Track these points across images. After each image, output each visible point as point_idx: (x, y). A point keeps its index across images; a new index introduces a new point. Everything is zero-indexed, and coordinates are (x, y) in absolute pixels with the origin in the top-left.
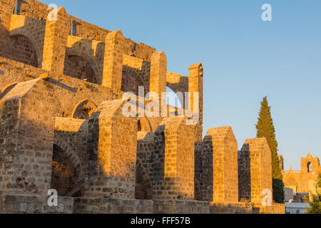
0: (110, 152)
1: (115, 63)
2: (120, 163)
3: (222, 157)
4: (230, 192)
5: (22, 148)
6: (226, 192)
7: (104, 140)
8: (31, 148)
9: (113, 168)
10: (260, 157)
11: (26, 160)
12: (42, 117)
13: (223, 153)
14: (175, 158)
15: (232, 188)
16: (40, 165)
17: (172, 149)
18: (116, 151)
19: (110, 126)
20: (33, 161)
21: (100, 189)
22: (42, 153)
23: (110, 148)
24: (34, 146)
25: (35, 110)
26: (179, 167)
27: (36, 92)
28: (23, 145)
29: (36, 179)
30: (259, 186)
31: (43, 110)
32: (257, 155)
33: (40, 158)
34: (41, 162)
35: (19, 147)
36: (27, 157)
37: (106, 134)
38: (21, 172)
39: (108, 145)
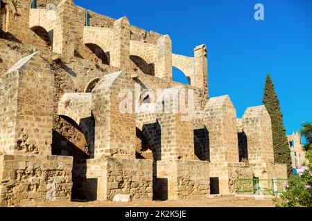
0: (109, 118)
1: (122, 46)
2: (120, 127)
3: (222, 122)
4: (230, 153)
5: (22, 114)
6: (226, 153)
7: (105, 107)
8: (31, 113)
9: (114, 131)
10: (259, 122)
11: (26, 124)
12: (41, 86)
13: (221, 118)
14: (175, 123)
15: (232, 150)
16: (40, 129)
17: (171, 115)
18: (116, 116)
19: (109, 95)
20: (33, 125)
21: (102, 151)
22: (42, 118)
23: (109, 114)
24: (33, 112)
25: (33, 80)
26: (178, 131)
27: (33, 64)
28: (23, 111)
29: (37, 141)
30: (260, 149)
31: (41, 80)
32: (257, 121)
33: (40, 122)
34: (41, 126)
35: (19, 113)
36: (28, 122)
37: (106, 103)
38: (22, 135)
39: (108, 111)
